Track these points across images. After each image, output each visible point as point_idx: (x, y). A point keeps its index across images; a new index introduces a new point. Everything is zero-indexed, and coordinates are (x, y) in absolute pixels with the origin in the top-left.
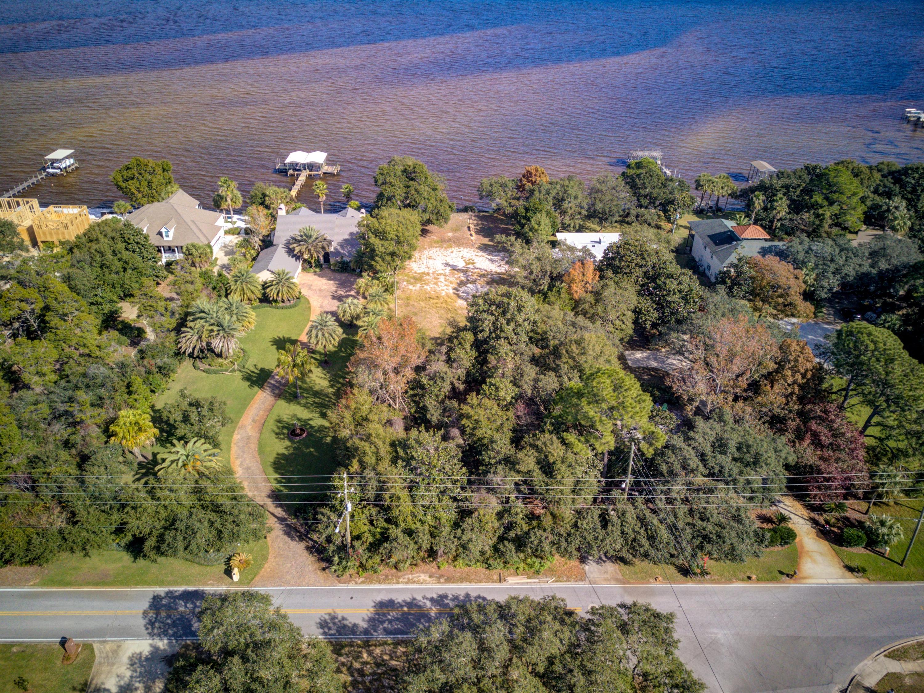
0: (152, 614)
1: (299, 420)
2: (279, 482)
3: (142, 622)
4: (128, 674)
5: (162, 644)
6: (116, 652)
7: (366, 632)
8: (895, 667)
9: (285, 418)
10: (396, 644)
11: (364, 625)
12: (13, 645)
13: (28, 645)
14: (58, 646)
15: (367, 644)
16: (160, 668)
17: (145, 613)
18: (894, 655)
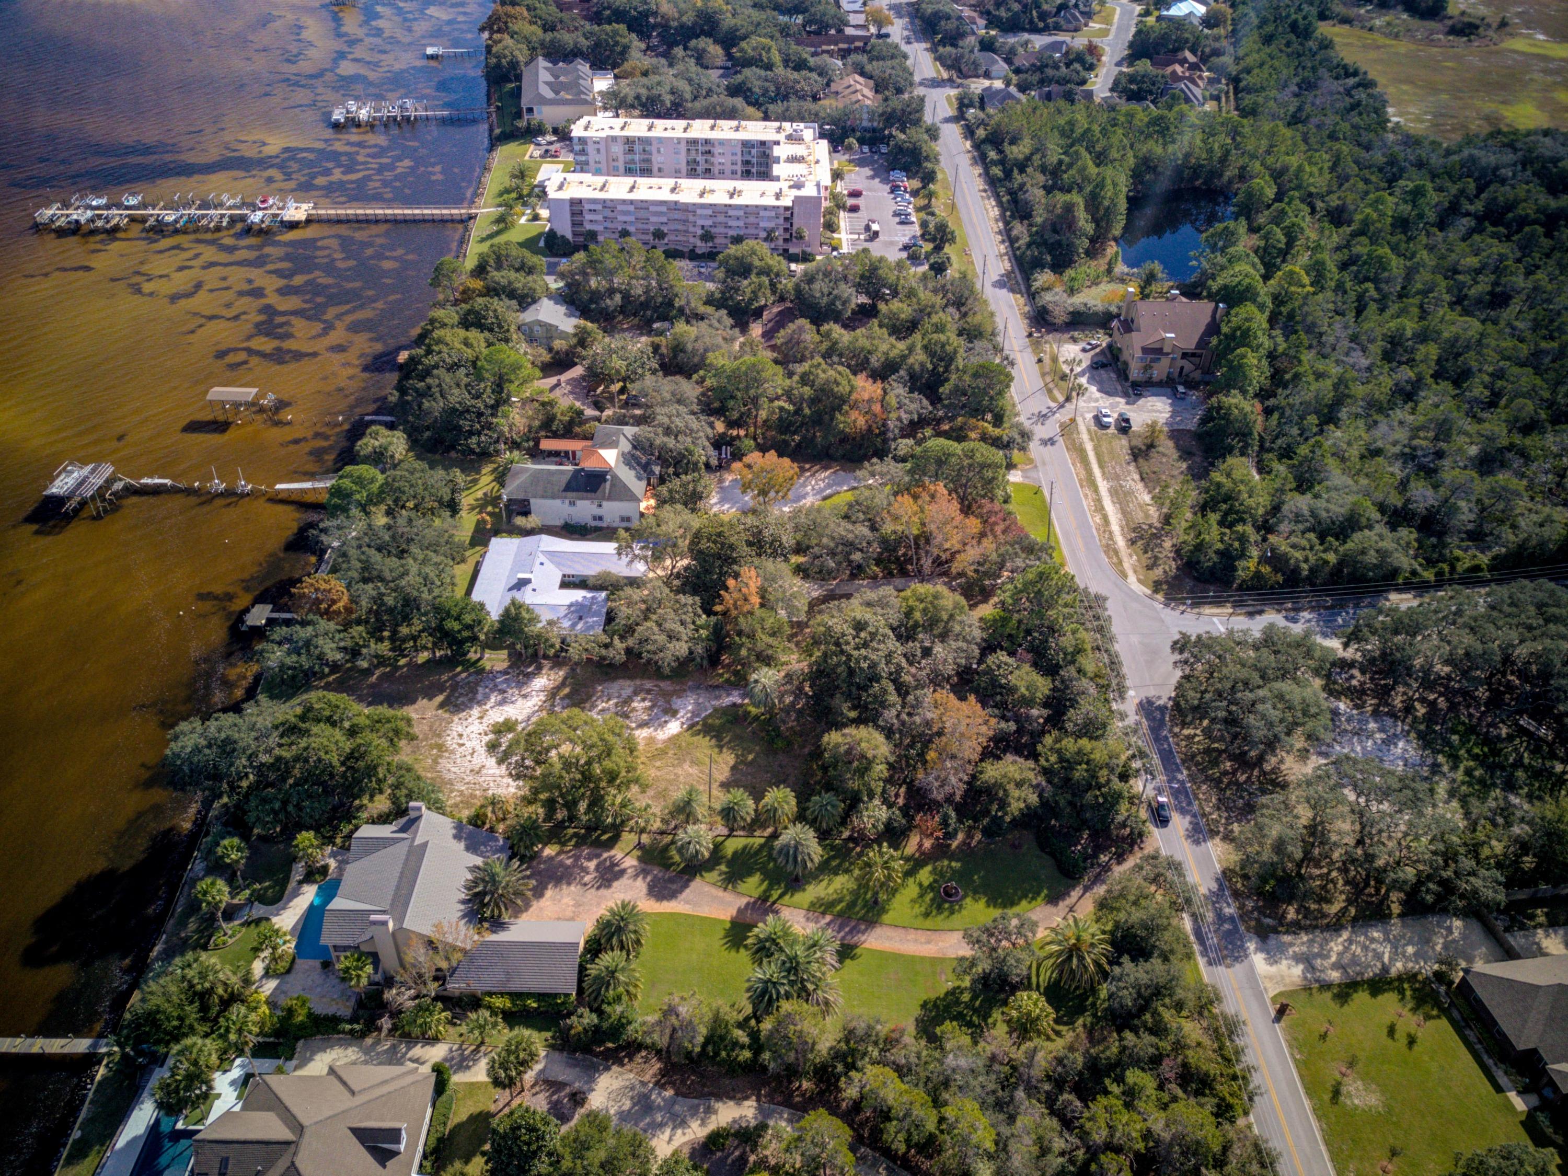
0: (1228, 961)
1: (921, 896)
2: (1033, 899)
3: (1238, 966)
4: (1284, 962)
5: (1251, 946)
6: (1271, 978)
7: (1194, 816)
8: (1132, 578)
9: (918, 909)
10: (1197, 798)
11: (1188, 818)
12: (1295, 1060)
13: (1290, 1046)
14: (1283, 1024)
15: (1204, 815)
16: (1272, 941)
17: (1228, 967)
18: (1124, 576)
